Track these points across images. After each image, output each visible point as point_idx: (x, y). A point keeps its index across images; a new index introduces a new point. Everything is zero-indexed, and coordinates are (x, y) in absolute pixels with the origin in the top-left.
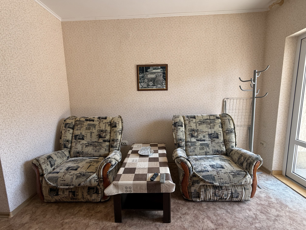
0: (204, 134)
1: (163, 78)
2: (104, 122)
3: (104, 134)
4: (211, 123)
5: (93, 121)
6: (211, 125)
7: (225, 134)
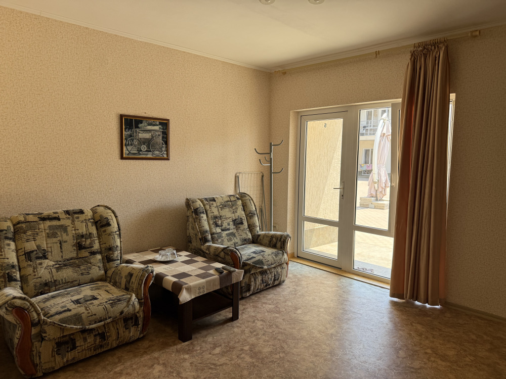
0: (228, 220)
1: (163, 140)
2: (80, 219)
3: (88, 242)
4: (233, 205)
5: (58, 219)
6: (234, 208)
7: (248, 218)
